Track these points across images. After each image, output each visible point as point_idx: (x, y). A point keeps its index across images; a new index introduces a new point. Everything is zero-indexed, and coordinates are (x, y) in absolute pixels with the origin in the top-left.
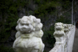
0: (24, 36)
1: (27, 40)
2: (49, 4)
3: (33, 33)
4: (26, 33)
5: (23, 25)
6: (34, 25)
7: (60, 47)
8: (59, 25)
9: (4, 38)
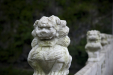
0: (43, 44)
1: (47, 49)
2: (79, 6)
3: (56, 40)
4: (46, 39)
5: (42, 28)
6: (58, 28)
7: (94, 65)
8: (94, 34)
9: (12, 55)
